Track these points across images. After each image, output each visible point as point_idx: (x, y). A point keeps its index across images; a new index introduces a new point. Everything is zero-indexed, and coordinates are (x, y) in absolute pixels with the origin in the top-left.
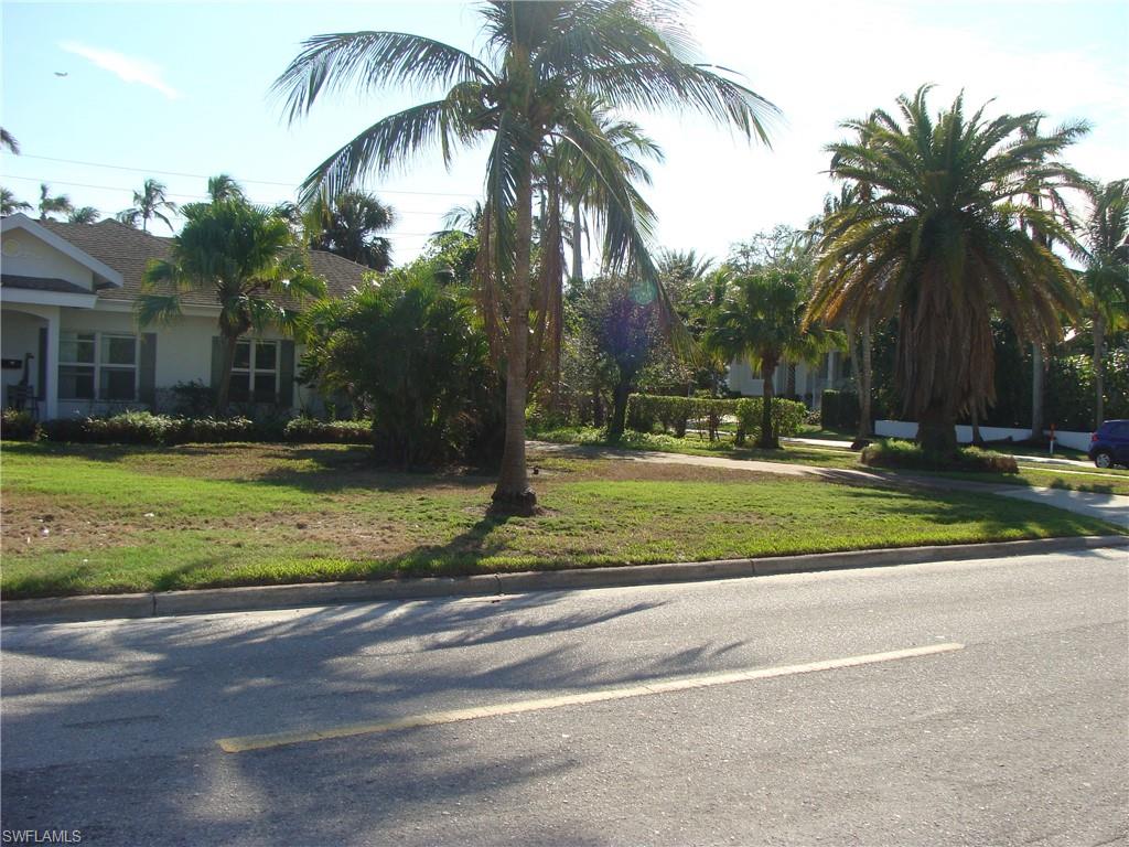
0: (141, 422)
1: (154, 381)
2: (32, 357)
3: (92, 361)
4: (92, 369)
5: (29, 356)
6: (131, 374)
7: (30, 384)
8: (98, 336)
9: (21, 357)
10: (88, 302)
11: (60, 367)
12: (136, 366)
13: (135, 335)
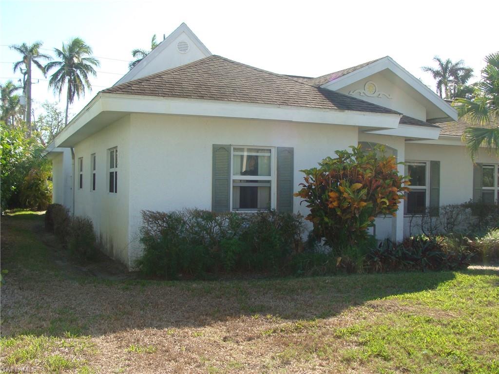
6: (423, 194)
12: (427, 188)
13: (425, 163)
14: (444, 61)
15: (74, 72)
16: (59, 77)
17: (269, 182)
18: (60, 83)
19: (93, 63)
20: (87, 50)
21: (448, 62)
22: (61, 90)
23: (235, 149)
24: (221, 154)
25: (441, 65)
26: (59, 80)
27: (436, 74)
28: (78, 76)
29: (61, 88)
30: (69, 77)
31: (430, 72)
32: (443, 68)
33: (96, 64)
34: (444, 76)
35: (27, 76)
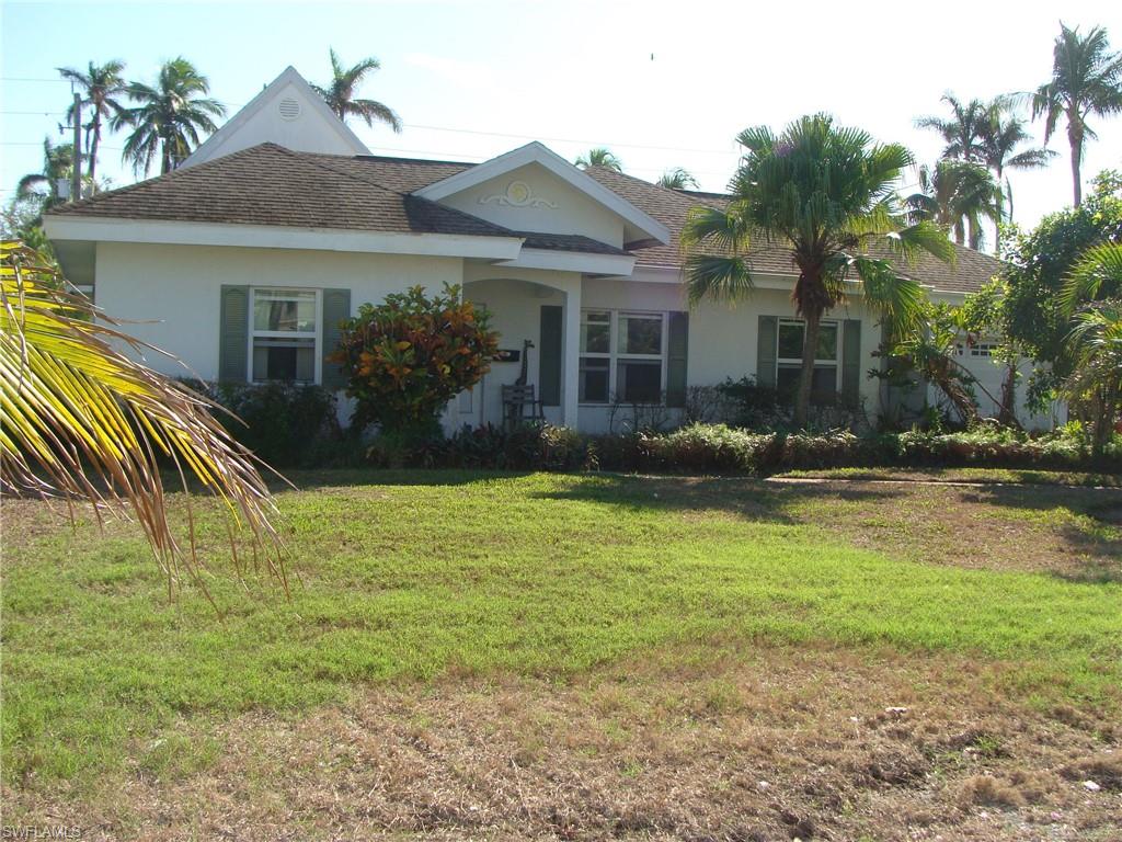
0: (719, 440)
1: (685, 379)
2: (533, 346)
3: (606, 350)
4: (606, 362)
5: (528, 344)
6: (655, 368)
7: (528, 383)
8: (615, 316)
9: (519, 347)
10: (622, 267)
11: (580, 358)
12: (663, 357)
13: (661, 315)
14: (965, 105)
15: (174, 127)
16: (144, 140)
17: (313, 340)
18: (147, 151)
19: (213, 110)
20: (201, 84)
21: (974, 106)
22: (147, 165)
23: (257, 291)
24: (234, 300)
25: (959, 112)
26: (144, 146)
27: (949, 131)
28: (182, 138)
29: (148, 160)
30: (164, 140)
31: (933, 128)
32: (962, 120)
33: (219, 113)
34: (965, 137)
35: (92, 132)
